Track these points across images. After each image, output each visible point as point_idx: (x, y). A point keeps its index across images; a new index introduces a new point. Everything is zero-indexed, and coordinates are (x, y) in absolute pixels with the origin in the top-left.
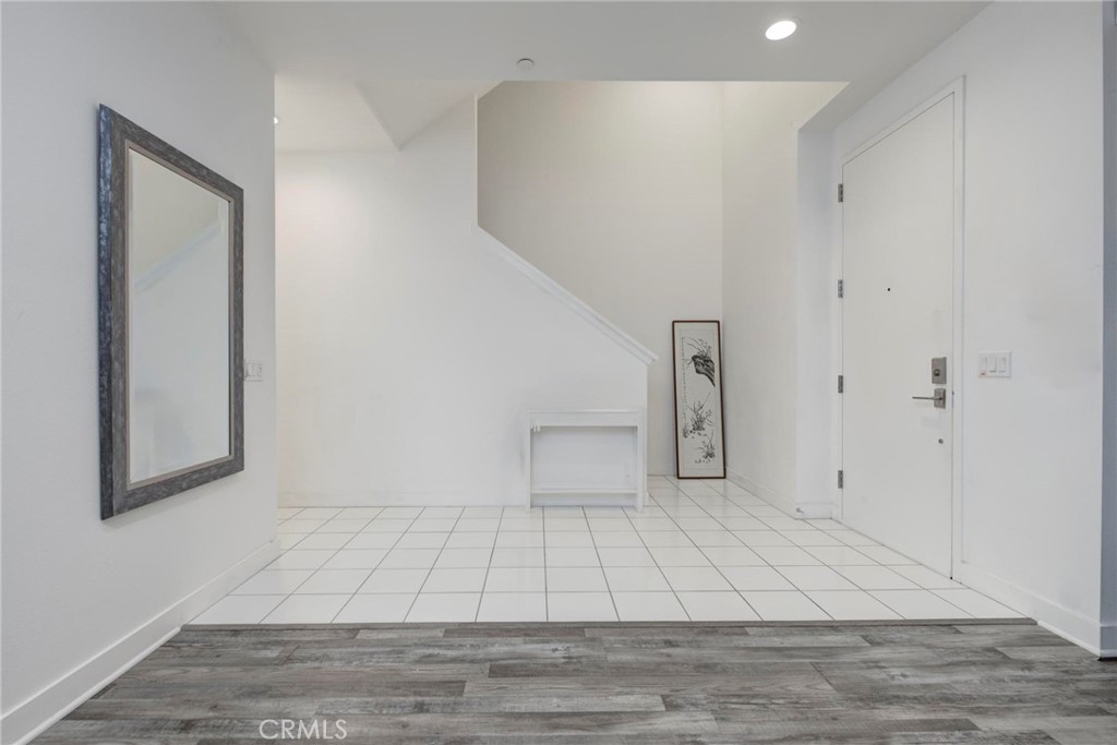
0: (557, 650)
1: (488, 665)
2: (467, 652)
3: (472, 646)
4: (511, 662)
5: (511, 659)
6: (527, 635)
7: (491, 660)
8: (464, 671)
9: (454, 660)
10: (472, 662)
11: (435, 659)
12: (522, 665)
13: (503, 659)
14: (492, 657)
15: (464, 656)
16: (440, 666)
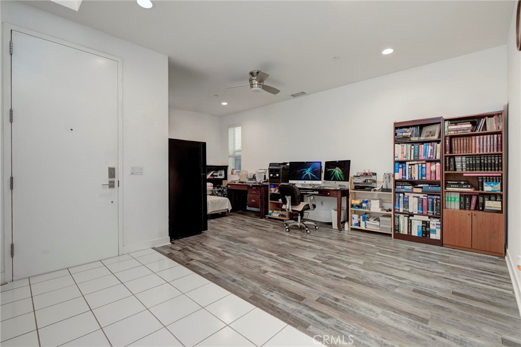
0: (271, 296)
1: (302, 302)
2: (305, 311)
3: (301, 313)
4: (292, 299)
5: (291, 300)
6: (273, 306)
7: (299, 303)
8: (313, 304)
9: (314, 310)
10: (307, 306)
11: (321, 314)
12: (290, 296)
13: (295, 302)
14: (298, 304)
15: (308, 310)
16: (321, 310)
